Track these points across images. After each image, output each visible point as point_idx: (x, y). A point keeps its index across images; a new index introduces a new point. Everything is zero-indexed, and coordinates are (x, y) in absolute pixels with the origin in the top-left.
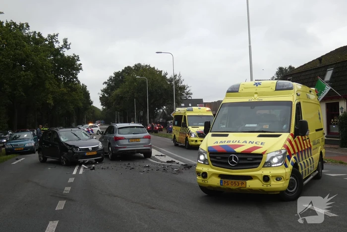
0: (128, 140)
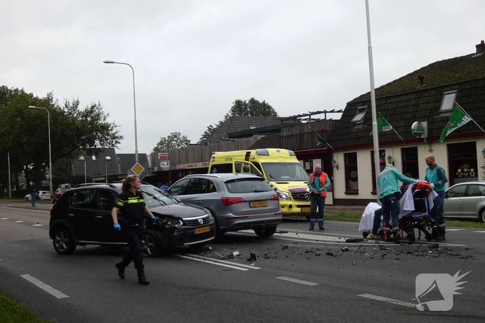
0: (248, 203)
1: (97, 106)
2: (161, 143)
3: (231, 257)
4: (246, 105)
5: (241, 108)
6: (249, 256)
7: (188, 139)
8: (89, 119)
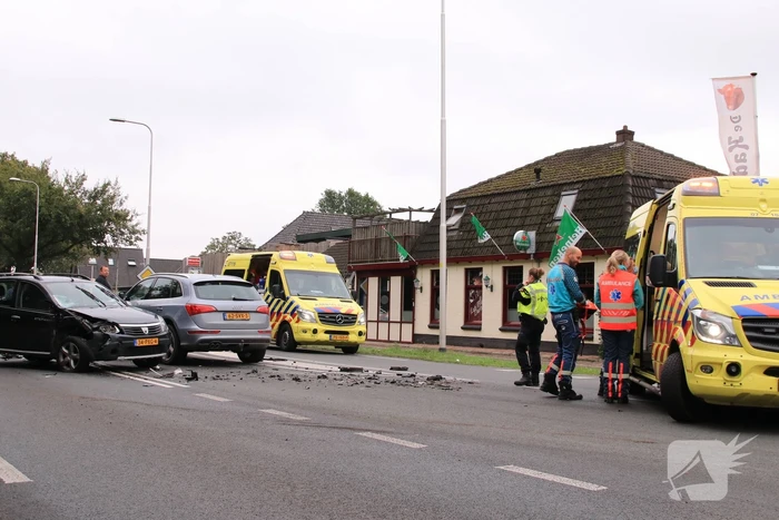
0: (221, 314)
1: (113, 183)
2: (212, 247)
3: (171, 376)
4: (341, 198)
5: (333, 202)
6: (189, 374)
7: (252, 243)
8: (99, 202)
